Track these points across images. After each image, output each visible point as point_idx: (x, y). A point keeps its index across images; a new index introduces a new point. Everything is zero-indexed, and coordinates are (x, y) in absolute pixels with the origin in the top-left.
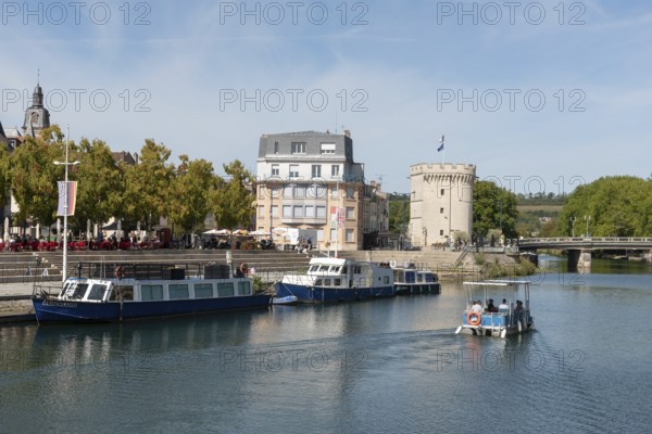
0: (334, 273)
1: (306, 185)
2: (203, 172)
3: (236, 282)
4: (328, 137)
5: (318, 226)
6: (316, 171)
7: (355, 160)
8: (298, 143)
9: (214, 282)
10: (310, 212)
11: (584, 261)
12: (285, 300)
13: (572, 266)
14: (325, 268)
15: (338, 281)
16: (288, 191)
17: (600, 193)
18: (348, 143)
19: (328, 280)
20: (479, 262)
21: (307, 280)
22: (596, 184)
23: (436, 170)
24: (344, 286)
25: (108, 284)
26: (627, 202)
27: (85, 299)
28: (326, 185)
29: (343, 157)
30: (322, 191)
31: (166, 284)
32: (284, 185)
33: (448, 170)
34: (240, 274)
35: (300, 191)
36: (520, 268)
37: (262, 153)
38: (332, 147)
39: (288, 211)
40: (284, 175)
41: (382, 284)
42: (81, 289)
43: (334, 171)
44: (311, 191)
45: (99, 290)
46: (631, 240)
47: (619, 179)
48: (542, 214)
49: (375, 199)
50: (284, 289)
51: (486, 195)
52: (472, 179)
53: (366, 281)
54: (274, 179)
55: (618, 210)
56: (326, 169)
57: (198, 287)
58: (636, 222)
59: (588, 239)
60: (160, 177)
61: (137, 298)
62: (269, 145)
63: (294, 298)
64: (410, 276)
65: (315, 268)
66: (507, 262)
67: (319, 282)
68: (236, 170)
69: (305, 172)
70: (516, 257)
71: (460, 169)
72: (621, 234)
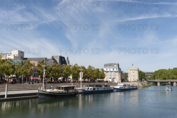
0: (122, 86)
1: (112, 72)
2: (98, 70)
4: (115, 64)
5: (114, 78)
6: (113, 69)
7: (120, 68)
8: (110, 65)
9: (106, 87)
10: (113, 76)
11: (159, 84)
12: (115, 90)
13: (156, 85)
14: (120, 85)
15: (123, 87)
16: (109, 73)
17: (159, 72)
18: (119, 65)
20: (142, 84)
21: (118, 87)
22: (159, 71)
23: (132, 69)
24: (124, 88)
25: (92, 88)
26: (165, 74)
27: (89, 90)
28: (115, 72)
29: (118, 67)
30: (115, 73)
31: (100, 88)
32: (108, 72)
33: (134, 69)
34: (109, 86)
35: (111, 73)
36: (148, 85)
37: (105, 67)
38: (116, 66)
39: (109, 76)
40: (108, 70)
41: (129, 88)
42: (88, 89)
43: (116, 69)
44: (113, 73)
45: (91, 89)
46: (167, 80)
47: (163, 70)
48: (148, 76)
49: (123, 74)
50: (115, 89)
51: (140, 73)
52: (138, 70)
53: (126, 88)
55: (163, 75)
56: (115, 69)
57: (104, 88)
58: (167, 77)
59: (159, 80)
61: (96, 90)
62: (106, 65)
63: (117, 90)
64: (133, 87)
65: (119, 85)
67: (120, 87)
68: (102, 70)
69: (112, 70)
70: (147, 83)
71: (136, 69)
72: (164, 79)
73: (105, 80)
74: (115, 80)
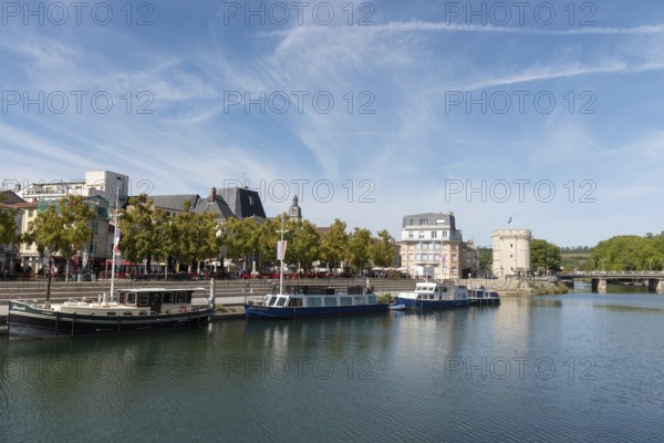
0: (430, 292)
1: (428, 243)
2: (365, 235)
3: (367, 296)
4: (441, 216)
5: (436, 265)
6: (434, 235)
7: (457, 228)
8: (423, 219)
9: (353, 296)
10: (431, 257)
11: (602, 286)
12: (398, 307)
14: (425, 289)
15: (432, 296)
16: (419, 246)
17: (614, 245)
18: (452, 219)
19: (425, 296)
20: (531, 286)
21: (412, 296)
22: (611, 241)
23: (507, 233)
24: (436, 299)
25: (287, 297)
26: (631, 250)
27: (275, 306)
28: (439, 242)
29: (449, 227)
30: (437, 246)
31: (323, 297)
32: (416, 243)
33: (515, 233)
34: (369, 292)
35: (425, 246)
36: (557, 289)
37: (404, 226)
38: (443, 221)
39: (419, 257)
40: (416, 238)
41: (461, 299)
43: (444, 234)
44: (431, 246)
45: (282, 300)
46: (633, 273)
47: (625, 237)
48: (581, 258)
49: (469, 250)
50: (399, 301)
51: (541, 247)
52: (529, 238)
53: (450, 297)
54: (411, 239)
55: (626, 255)
56: (440, 233)
57: (342, 299)
58: (637, 262)
59: (604, 272)
60: (339, 239)
61: (305, 305)
62: (408, 221)
63: (403, 306)
64: (480, 294)
65: (419, 289)
66: (549, 286)
67: (419, 297)
68: (384, 234)
69: (427, 235)
70: (555, 283)
71: (522, 232)
72: (628, 269)
73: (402, 269)
74: (436, 270)
